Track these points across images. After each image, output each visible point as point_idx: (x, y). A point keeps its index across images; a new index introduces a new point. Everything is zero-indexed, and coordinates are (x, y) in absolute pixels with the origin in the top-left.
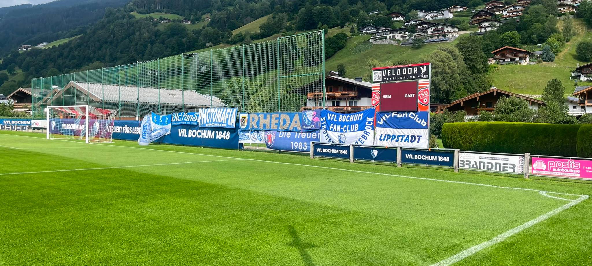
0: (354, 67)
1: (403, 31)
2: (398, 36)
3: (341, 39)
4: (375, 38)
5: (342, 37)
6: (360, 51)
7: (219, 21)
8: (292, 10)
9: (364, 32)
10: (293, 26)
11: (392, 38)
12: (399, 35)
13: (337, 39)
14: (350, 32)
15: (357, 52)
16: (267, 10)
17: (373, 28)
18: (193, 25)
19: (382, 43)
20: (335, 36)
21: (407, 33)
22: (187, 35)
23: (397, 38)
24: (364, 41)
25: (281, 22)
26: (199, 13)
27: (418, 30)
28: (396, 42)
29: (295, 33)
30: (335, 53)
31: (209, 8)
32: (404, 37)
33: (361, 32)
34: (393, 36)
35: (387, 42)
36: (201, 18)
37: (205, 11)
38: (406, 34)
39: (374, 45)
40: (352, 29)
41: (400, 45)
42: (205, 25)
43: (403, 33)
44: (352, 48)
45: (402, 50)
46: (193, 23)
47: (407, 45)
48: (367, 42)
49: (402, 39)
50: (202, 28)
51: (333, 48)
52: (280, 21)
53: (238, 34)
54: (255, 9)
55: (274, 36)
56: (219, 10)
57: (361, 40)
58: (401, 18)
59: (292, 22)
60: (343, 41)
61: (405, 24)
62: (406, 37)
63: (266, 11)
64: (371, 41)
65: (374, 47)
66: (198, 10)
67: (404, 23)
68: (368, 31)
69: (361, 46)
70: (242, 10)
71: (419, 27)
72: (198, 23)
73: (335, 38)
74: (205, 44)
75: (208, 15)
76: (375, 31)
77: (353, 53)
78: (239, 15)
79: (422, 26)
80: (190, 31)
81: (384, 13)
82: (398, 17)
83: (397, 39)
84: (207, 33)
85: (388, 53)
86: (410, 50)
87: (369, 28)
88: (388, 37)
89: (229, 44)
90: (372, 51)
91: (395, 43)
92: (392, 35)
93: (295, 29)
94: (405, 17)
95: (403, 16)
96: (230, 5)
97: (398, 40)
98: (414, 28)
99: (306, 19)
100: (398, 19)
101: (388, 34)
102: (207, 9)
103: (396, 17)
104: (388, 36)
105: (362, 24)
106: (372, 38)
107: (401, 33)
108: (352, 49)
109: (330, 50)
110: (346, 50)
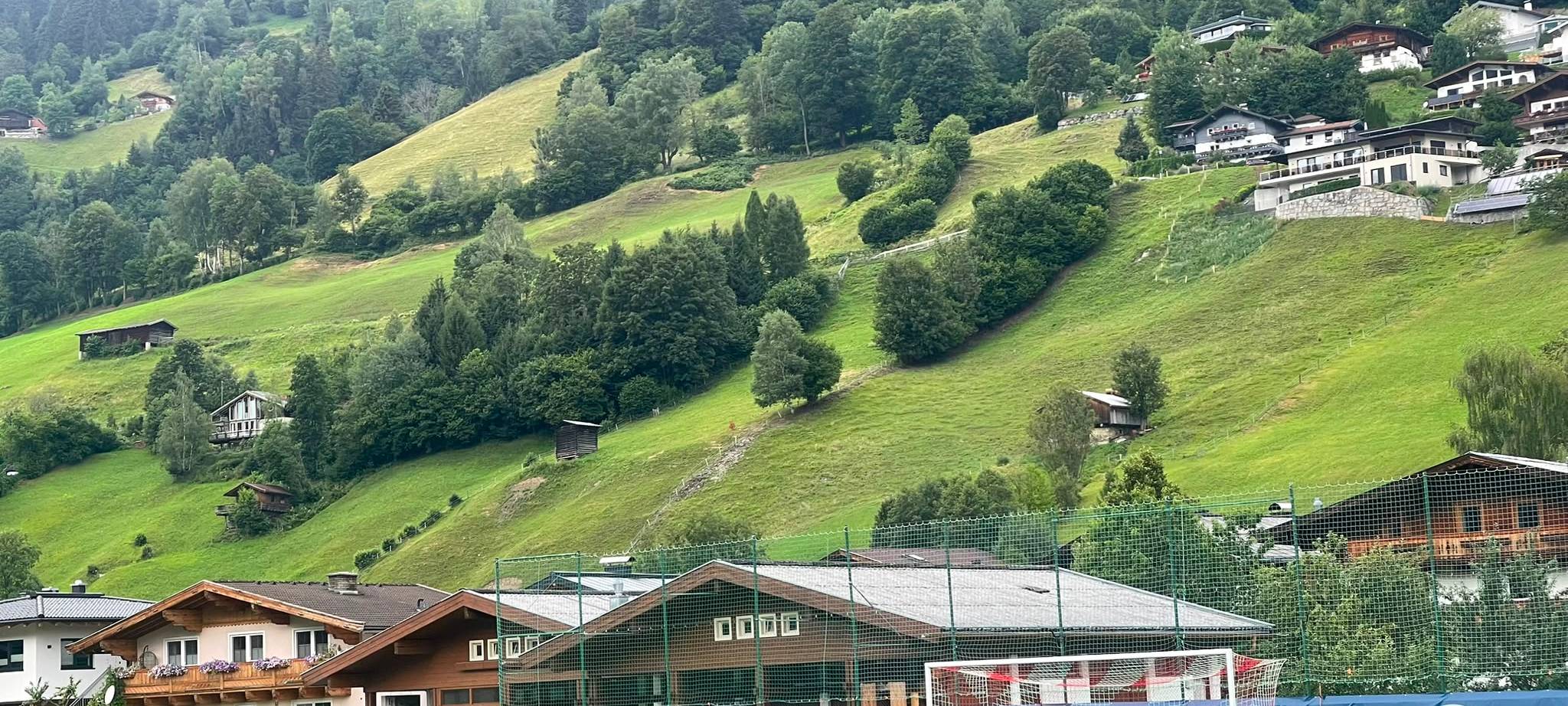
0: (1200, 361)
1: (1451, 137)
2: (1425, 165)
3: (1077, 198)
4: (1287, 185)
5: (1081, 190)
6: (1204, 263)
7: (230, 115)
8: (704, 32)
9: (1202, 147)
10: (732, 123)
11: (1388, 179)
12: (1433, 161)
13: (1054, 198)
14: (1119, 152)
15: (1184, 270)
16: (541, 34)
17: (1251, 126)
18: (60, 146)
19: (1335, 212)
20: (1043, 185)
21: (1472, 146)
22: (35, 206)
23: (1423, 181)
24: (1215, 201)
25: (664, 110)
26: (93, 69)
27: (1536, 125)
28: (1421, 199)
29: (752, 168)
30: (1052, 279)
31: (149, 37)
32: (1457, 169)
33: (1181, 149)
34: (1399, 171)
35: (1363, 203)
36: (101, 96)
37: (124, 55)
38: (1469, 154)
39: (1284, 223)
40: (1131, 135)
41: (1448, 216)
42: (144, 141)
43: (1451, 146)
44: (1154, 248)
45: (1466, 246)
46: (60, 132)
47: (1487, 219)
48: (1235, 208)
49: (1447, 182)
50: (124, 160)
51: (1036, 252)
52: (659, 104)
53: (402, 194)
54: (450, 34)
55: (627, 190)
56: (215, 44)
57: (1199, 195)
58: (1402, 58)
59: (718, 106)
60: (1090, 208)
61: (1442, 92)
62: (1470, 168)
63: (539, 45)
64: (1262, 201)
65: (1288, 232)
66: (77, 49)
67: (1435, 86)
68: (1225, 146)
69: (1204, 235)
70: (367, 42)
71: (1537, 107)
72: (90, 128)
73: (1047, 194)
74: (188, 264)
75: (149, 79)
76: (1265, 138)
77: (1163, 274)
78: (351, 70)
79: (1552, 102)
80: (52, 183)
81: (1285, 28)
82: (1387, 51)
83: (1420, 184)
84: (206, 196)
85: (1391, 266)
86: (1514, 245)
87: (1232, 123)
88: (1365, 178)
89: (348, 256)
90: (1282, 264)
91: (1411, 209)
92: (1387, 163)
93: (752, 143)
94: (1426, 51)
95: (1411, 38)
96: (282, 12)
97: (1431, 194)
98: (1505, 116)
99: (814, 86)
100: (1388, 63)
101: (1362, 159)
102: (136, 43)
103: (1377, 51)
104: (1366, 171)
105: (1179, 102)
106: (1261, 187)
107: (1438, 148)
108: (1153, 255)
109: (1023, 263)
110: (1115, 259)
